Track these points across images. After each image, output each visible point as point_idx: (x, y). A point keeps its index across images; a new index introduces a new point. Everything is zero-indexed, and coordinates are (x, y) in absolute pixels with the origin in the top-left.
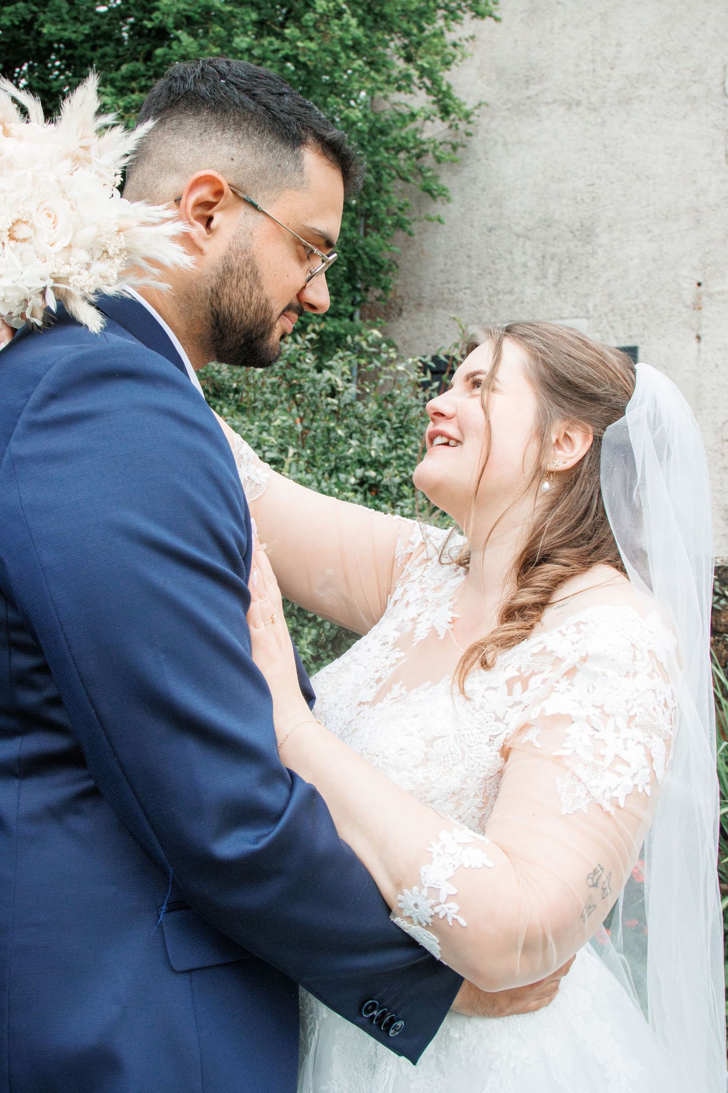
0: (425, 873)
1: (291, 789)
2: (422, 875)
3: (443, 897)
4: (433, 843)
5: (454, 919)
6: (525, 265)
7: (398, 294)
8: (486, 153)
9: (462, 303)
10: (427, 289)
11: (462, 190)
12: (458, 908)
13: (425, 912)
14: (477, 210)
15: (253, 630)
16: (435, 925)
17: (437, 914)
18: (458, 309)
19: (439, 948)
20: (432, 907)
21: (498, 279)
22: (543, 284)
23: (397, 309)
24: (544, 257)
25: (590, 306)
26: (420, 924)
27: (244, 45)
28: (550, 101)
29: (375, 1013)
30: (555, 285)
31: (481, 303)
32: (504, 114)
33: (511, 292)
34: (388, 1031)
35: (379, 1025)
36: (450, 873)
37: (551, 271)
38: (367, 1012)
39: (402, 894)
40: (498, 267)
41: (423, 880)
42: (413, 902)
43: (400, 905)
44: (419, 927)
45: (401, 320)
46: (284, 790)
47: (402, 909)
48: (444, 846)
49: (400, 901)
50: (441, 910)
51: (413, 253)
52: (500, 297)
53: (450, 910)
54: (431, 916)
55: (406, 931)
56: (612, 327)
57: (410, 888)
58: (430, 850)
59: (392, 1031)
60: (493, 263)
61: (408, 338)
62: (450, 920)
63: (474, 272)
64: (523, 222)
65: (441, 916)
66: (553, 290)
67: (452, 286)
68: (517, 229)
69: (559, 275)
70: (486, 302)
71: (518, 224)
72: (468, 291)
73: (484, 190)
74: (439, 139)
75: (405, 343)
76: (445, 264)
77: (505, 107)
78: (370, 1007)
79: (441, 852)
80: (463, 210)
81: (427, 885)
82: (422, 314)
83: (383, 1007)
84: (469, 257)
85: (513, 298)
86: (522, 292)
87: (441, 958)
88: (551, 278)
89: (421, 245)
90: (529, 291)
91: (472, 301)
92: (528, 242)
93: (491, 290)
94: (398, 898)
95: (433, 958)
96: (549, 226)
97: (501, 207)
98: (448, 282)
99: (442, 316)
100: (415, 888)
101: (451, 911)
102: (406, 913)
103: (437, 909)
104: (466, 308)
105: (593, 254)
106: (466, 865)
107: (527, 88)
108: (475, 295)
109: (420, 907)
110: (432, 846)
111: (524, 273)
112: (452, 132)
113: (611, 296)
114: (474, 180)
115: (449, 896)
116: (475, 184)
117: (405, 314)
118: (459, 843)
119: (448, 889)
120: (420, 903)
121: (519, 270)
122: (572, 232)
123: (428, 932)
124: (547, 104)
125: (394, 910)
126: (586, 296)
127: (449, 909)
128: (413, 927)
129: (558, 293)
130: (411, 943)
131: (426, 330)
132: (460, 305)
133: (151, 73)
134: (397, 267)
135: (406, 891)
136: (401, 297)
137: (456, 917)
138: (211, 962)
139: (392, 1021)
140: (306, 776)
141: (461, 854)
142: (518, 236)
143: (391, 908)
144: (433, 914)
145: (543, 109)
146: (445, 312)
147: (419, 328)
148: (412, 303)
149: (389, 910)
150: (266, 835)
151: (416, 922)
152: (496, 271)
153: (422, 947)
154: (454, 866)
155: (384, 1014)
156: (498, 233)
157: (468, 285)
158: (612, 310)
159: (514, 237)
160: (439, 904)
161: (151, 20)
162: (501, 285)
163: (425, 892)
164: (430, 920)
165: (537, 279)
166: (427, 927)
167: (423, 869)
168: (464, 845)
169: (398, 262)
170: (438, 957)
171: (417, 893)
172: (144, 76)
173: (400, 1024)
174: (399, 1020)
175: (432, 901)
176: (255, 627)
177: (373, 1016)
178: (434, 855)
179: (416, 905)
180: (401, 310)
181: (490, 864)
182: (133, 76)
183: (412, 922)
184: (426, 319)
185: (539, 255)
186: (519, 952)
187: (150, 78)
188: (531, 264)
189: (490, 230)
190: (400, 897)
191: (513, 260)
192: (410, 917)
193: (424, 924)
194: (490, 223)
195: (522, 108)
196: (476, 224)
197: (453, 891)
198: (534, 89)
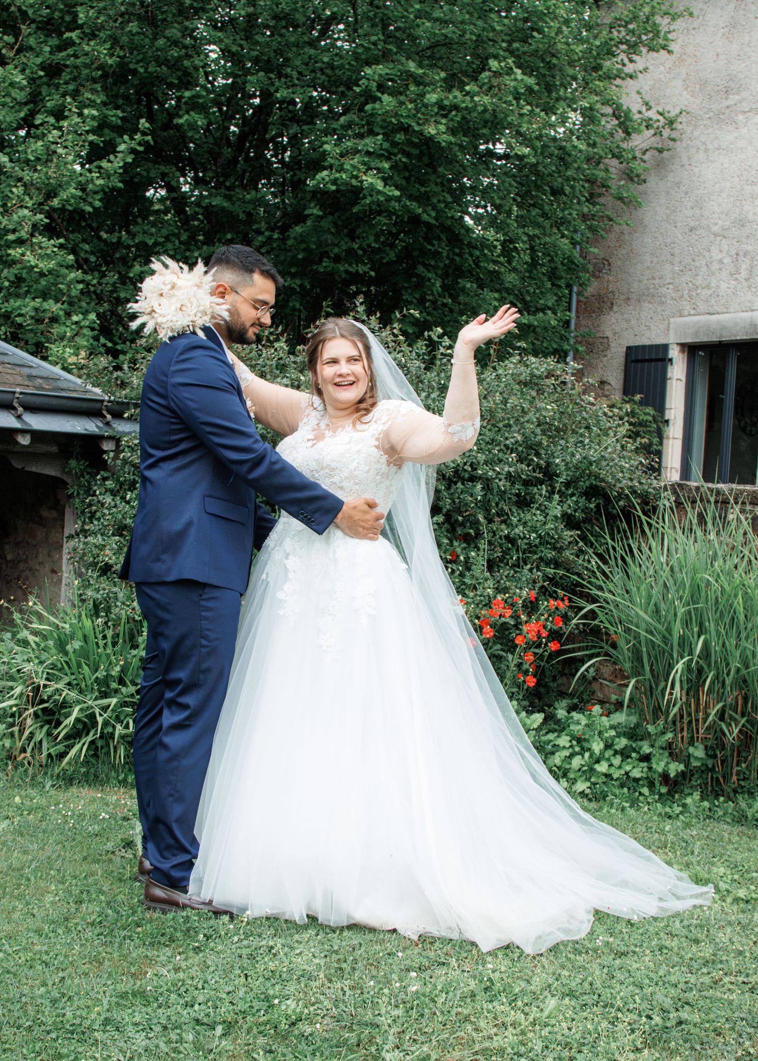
6: (721, 261)
7: (610, 289)
8: (689, 159)
9: (665, 297)
10: (635, 285)
11: (668, 193)
14: (680, 211)
18: (662, 303)
21: (697, 275)
22: (737, 279)
23: (609, 304)
24: (737, 254)
27: (433, 100)
28: (747, 110)
29: (304, 515)
31: (681, 297)
32: (705, 122)
33: (708, 287)
37: (744, 267)
38: (301, 515)
40: (698, 264)
45: (612, 313)
51: (624, 252)
52: (699, 291)
60: (694, 260)
61: (617, 329)
63: (676, 268)
64: (720, 222)
66: (745, 284)
67: (656, 281)
68: (715, 229)
69: (750, 271)
70: (686, 296)
71: (716, 224)
72: (671, 286)
73: (686, 193)
75: (615, 334)
76: (652, 262)
77: (707, 116)
80: (668, 212)
82: (631, 308)
84: (672, 255)
85: (710, 292)
86: (718, 287)
88: (744, 274)
89: (631, 244)
90: (724, 286)
91: (674, 295)
92: (724, 241)
93: (690, 285)
96: (743, 226)
97: (701, 209)
98: (654, 278)
99: (647, 308)
104: (669, 301)
107: (726, 99)
108: (676, 290)
111: (720, 269)
112: (657, 138)
114: (678, 184)
116: (679, 187)
117: (615, 308)
121: (715, 266)
124: (745, 112)
129: (750, 287)
131: (633, 322)
132: (663, 299)
133: (364, 123)
134: (609, 264)
136: (612, 292)
142: (716, 235)
145: (741, 117)
146: (650, 306)
147: (628, 321)
148: (622, 297)
152: (696, 267)
156: (698, 233)
157: (671, 281)
159: (712, 236)
161: (359, 86)
162: (699, 281)
165: (732, 275)
169: (610, 260)
180: (612, 304)
184: (633, 312)
185: (733, 253)
187: (363, 126)
188: (726, 261)
189: (691, 231)
191: (711, 258)
194: (692, 224)
195: (722, 116)
196: (679, 224)
198: (733, 99)
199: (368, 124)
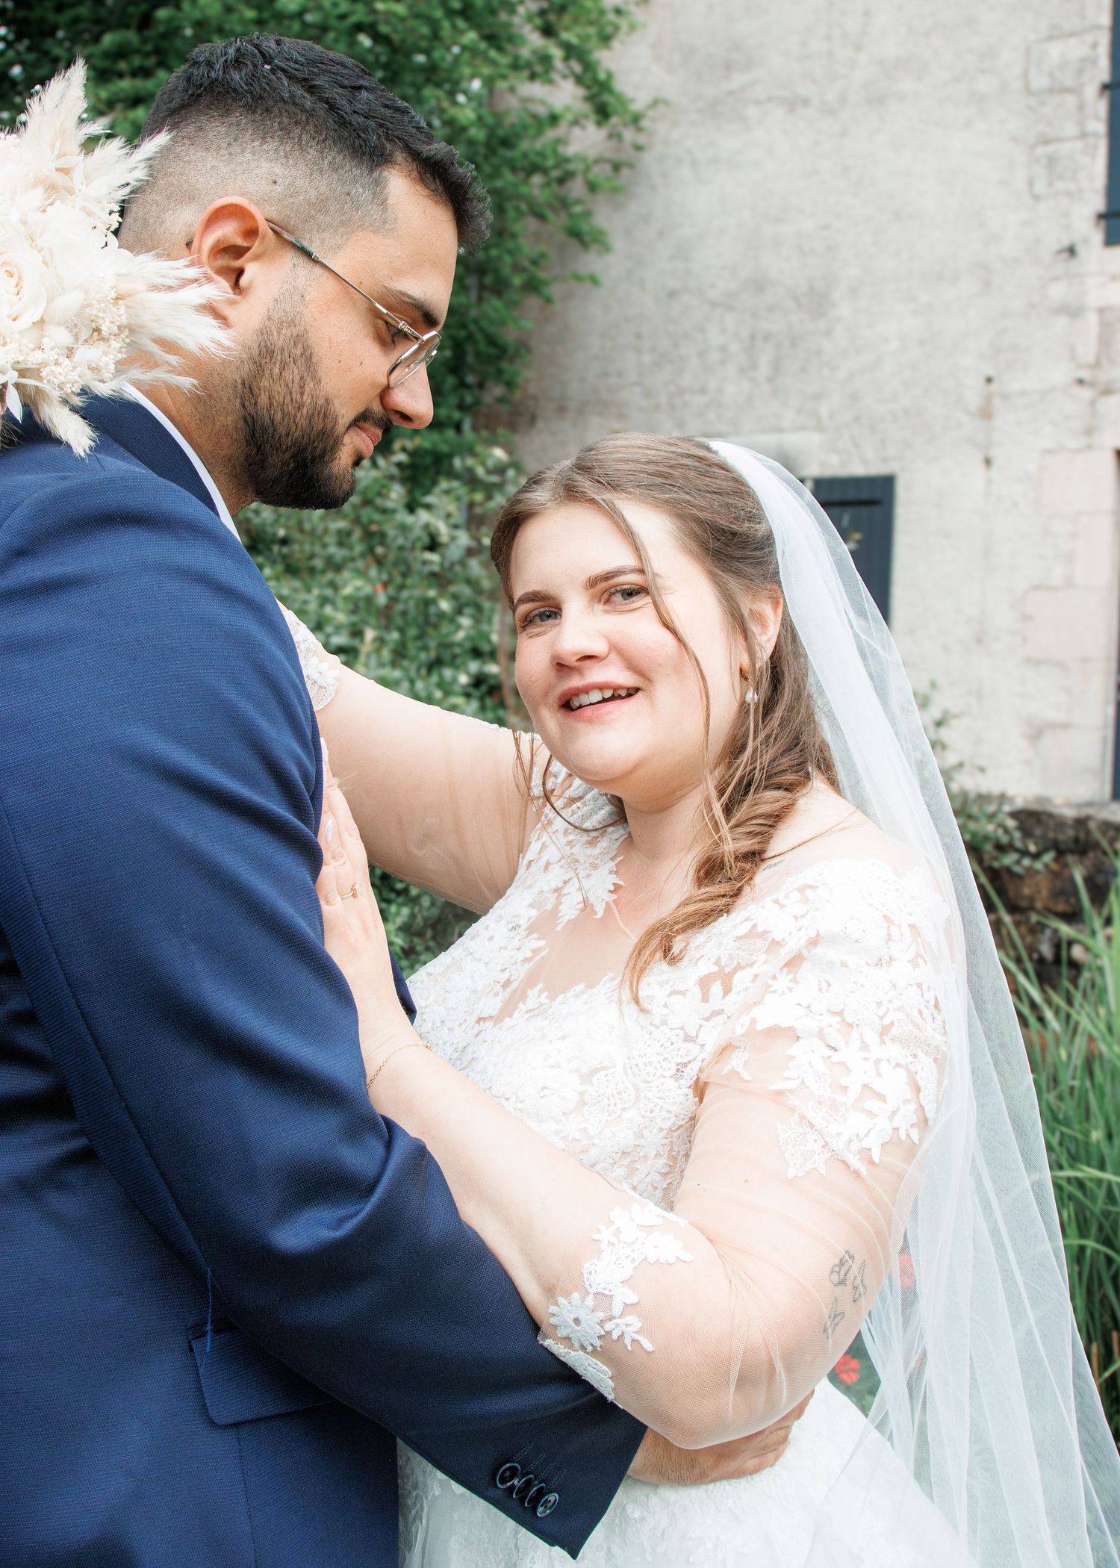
0: (590, 1273)
1: (389, 1146)
2: (586, 1276)
3: (617, 1309)
4: (601, 1227)
5: (633, 1341)
6: (723, 349)
7: (530, 392)
8: (664, 176)
9: (627, 407)
10: (575, 385)
11: (628, 233)
12: (640, 1324)
13: (590, 1330)
14: (651, 264)
15: (325, 908)
16: (606, 1350)
17: (609, 1333)
18: (621, 416)
19: (611, 1383)
20: (601, 1323)
21: (682, 370)
22: (751, 379)
23: (527, 416)
24: (753, 337)
25: (824, 411)
26: (583, 1348)
28: (761, 98)
29: (516, 1481)
30: (771, 380)
31: (657, 407)
32: (691, 117)
33: (703, 391)
34: (534, 1509)
35: (522, 1500)
36: (628, 1272)
38: (503, 1481)
39: (556, 1304)
40: (682, 352)
41: (587, 1283)
42: (573, 1316)
43: (553, 1320)
44: (581, 1353)
45: (533, 432)
46: (377, 1148)
47: (555, 1327)
48: (618, 1231)
49: (553, 1315)
50: (615, 1328)
51: (552, 329)
52: (686, 398)
53: (629, 1327)
54: (600, 1337)
55: (561, 1358)
56: (857, 445)
57: (567, 1295)
58: (597, 1237)
59: (540, 1509)
60: (675, 345)
62: (628, 1341)
63: (647, 358)
64: (720, 284)
65: (615, 1337)
66: (766, 387)
67: (613, 380)
68: (713, 294)
69: (776, 366)
71: (713, 286)
72: (637, 389)
73: (660, 234)
74: (592, 154)
76: (602, 348)
77: (693, 107)
78: (507, 1474)
79: (614, 1240)
80: (628, 264)
81: (593, 1291)
82: (568, 423)
83: (528, 1473)
84: (639, 336)
85: (704, 400)
86: (719, 391)
87: (615, 1399)
88: (764, 369)
89: (565, 318)
90: (729, 389)
91: (642, 404)
92: (727, 314)
93: (671, 388)
94: (550, 1310)
95: (602, 1398)
96: (760, 289)
97: (686, 260)
98: (606, 374)
99: (596, 426)
100: (576, 1295)
101: (631, 1329)
102: (562, 1332)
103: (608, 1326)
104: (633, 413)
105: (828, 333)
106: (652, 1260)
107: (727, 78)
108: (648, 394)
109: (584, 1324)
110: (600, 1232)
111: (722, 362)
112: (613, 143)
113: (855, 397)
114: (645, 218)
115: (626, 1305)
116: (647, 224)
117: (539, 424)
118: (640, 1227)
119: (623, 1296)
120: (582, 1317)
121: (714, 357)
122: (796, 299)
123: (595, 1360)
124: (758, 103)
125: (543, 1328)
126: (818, 397)
127: (627, 1325)
128: (573, 1353)
129: (774, 392)
130: (569, 1376)
132: (624, 411)
133: (149, 47)
134: (528, 351)
135: (561, 1300)
136: (535, 398)
137: (636, 1337)
138: (268, 1410)
139: (541, 1493)
140: (410, 1126)
141: (643, 1243)
142: (714, 304)
143: (538, 1323)
144: (603, 1333)
145: (753, 112)
146: (600, 421)
148: (551, 406)
149: (536, 1328)
150: (352, 1216)
151: (577, 1345)
152: (680, 358)
153: (585, 1382)
154: (633, 1260)
155: (528, 1484)
156: (682, 300)
157: (636, 380)
158: (857, 419)
159: (706, 307)
160: (611, 1318)
162: (686, 380)
163: (590, 1301)
164: (598, 1343)
165: (741, 370)
166: (595, 1353)
167: (587, 1267)
168: (649, 1229)
169: (529, 344)
170: (610, 1397)
171: (579, 1303)
172: (137, 52)
173: (553, 1497)
174: (551, 1492)
175: (601, 1315)
176: (328, 902)
177: (513, 1486)
178: (603, 1246)
179: (577, 1321)
180: (533, 417)
181: (687, 1257)
182: (121, 53)
183: (571, 1347)
185: (744, 334)
186: (732, 1388)
187: (147, 55)
188: (734, 347)
189: (670, 296)
190: (553, 1309)
191: (705, 341)
192: (568, 1339)
193: (590, 1349)
194: (671, 285)
195: (720, 108)
196: (648, 285)
197: (633, 1298)
198: (738, 80)
199: (157, 51)
